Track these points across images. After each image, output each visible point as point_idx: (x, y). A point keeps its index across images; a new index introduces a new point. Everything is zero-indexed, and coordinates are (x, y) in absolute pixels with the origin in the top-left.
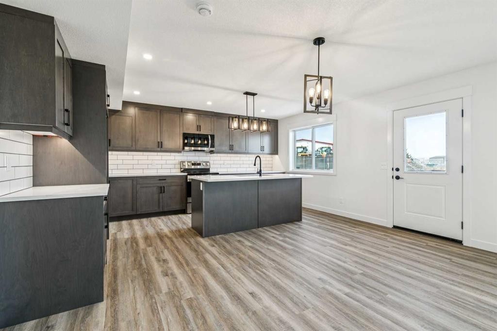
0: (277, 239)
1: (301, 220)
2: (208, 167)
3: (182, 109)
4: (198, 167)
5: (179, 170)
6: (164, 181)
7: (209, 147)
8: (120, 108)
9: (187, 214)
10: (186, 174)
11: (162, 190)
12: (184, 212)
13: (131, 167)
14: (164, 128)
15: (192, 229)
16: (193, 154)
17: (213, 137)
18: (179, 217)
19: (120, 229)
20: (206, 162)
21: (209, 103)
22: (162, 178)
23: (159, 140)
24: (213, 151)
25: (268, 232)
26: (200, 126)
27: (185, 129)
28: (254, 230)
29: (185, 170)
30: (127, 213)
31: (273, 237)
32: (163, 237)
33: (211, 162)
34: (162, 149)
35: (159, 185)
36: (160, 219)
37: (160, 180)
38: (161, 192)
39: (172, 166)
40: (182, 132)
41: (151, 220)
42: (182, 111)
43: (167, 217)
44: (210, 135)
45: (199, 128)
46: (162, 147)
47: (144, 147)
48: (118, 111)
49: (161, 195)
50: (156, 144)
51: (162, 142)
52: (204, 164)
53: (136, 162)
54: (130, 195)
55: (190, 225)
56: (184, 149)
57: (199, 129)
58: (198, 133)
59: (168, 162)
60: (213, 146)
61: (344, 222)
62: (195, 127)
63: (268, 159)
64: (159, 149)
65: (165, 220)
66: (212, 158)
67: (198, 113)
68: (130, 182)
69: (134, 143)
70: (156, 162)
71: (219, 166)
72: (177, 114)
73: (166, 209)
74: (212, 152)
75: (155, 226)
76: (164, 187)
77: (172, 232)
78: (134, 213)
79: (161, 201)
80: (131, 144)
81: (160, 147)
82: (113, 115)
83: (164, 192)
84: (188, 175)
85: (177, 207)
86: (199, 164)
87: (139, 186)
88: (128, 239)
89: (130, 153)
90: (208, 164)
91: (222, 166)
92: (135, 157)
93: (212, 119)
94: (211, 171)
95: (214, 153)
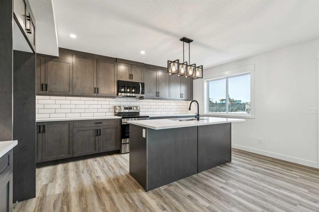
0: (229, 191)
1: (231, 161)
2: (138, 111)
3: (116, 59)
4: (130, 111)
5: (113, 114)
6: (99, 124)
7: (140, 93)
8: (57, 54)
9: (121, 154)
10: (120, 117)
11: (98, 133)
12: (118, 152)
13: (69, 111)
14: (101, 76)
15: (130, 176)
16: (125, 99)
17: (143, 85)
18: (115, 159)
19: (52, 179)
20: (137, 107)
21: (143, 52)
22: (98, 122)
23: (95, 86)
24: (143, 97)
25: (212, 180)
26: (132, 75)
27: (119, 77)
28: (194, 176)
29: (119, 114)
30: (63, 156)
31: (222, 188)
32: (100, 190)
33: (141, 107)
34: (98, 95)
35: (95, 128)
36: (96, 161)
37: (96, 123)
38: (97, 135)
39: (107, 110)
40: (116, 80)
41: (87, 163)
42: (116, 61)
43: (102, 157)
44: (141, 83)
45: (131, 76)
46: (98, 93)
47: (81, 92)
48: (55, 57)
49: (97, 137)
50: (93, 90)
51: (98, 88)
52: (135, 108)
53: (74, 106)
54: (66, 139)
55: (128, 170)
56: (118, 94)
57: (131, 78)
58: (130, 80)
59: (104, 106)
60: (143, 93)
61: (270, 162)
62: (128, 76)
63: (184, 104)
64: (95, 95)
65: (101, 163)
66: (141, 103)
67: (130, 64)
68: (67, 125)
69: (71, 89)
70: (92, 106)
71: (147, 110)
72: (112, 63)
73: (102, 151)
74: (141, 98)
75: (91, 172)
76: (100, 130)
77: (109, 181)
78: (70, 156)
79: (97, 143)
80: (68, 90)
81: (96, 93)
82: (50, 61)
83: (100, 135)
84: (123, 118)
85: (112, 148)
86: (130, 108)
87: (75, 130)
88: (59, 195)
89: (68, 98)
90: (138, 108)
91: (149, 110)
92: (73, 102)
93: (142, 70)
94: (141, 114)
95: (143, 99)
